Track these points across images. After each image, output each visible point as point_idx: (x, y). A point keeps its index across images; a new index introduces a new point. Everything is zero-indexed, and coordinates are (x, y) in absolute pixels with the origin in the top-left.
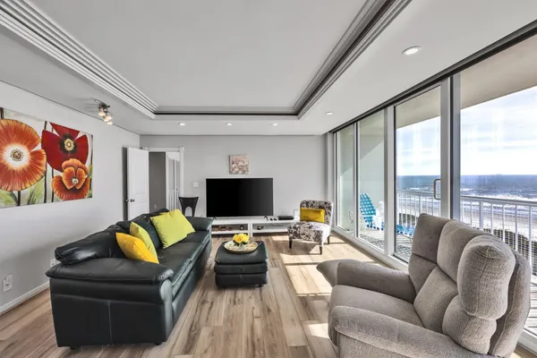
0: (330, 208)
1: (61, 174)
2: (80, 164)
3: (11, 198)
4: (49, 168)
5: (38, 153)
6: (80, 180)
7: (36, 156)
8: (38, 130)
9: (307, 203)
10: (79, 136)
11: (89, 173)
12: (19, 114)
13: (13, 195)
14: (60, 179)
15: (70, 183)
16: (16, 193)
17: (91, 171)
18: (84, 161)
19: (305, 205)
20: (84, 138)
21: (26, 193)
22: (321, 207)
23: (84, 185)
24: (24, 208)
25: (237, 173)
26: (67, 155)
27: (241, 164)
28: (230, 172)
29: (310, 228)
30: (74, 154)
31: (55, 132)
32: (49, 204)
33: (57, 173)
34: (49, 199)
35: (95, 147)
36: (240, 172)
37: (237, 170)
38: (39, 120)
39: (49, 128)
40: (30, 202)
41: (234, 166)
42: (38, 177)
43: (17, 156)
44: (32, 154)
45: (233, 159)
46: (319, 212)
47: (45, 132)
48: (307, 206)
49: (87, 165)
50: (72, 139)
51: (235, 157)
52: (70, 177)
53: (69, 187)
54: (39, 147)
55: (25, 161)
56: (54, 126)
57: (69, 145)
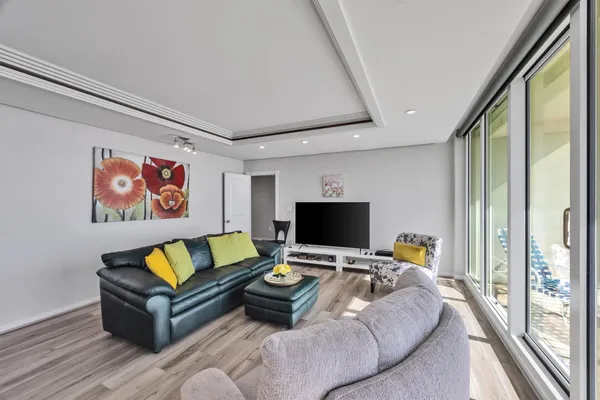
0: (433, 246)
1: (159, 197)
2: (176, 188)
3: (117, 215)
4: (149, 193)
5: (139, 181)
6: (177, 202)
7: (137, 184)
8: (139, 163)
9: (406, 236)
10: (176, 166)
11: (186, 196)
12: (124, 152)
13: (119, 213)
14: (158, 201)
15: (168, 204)
16: (121, 211)
17: (188, 194)
18: (180, 186)
19: (402, 239)
20: (181, 167)
21: (129, 212)
22: (422, 244)
23: (181, 207)
24: (127, 223)
25: (331, 196)
26: (164, 182)
27: (335, 185)
28: (324, 195)
29: (394, 270)
30: (172, 180)
31: (153, 164)
32: (148, 220)
33: (155, 196)
34: (148, 217)
35: (191, 175)
36: (334, 195)
37: (330, 192)
38: (141, 156)
39: (149, 162)
40: (133, 218)
41: (327, 188)
42: (139, 200)
43: (122, 184)
44: (134, 182)
45: (327, 180)
46: (418, 250)
47: (145, 165)
48: (405, 241)
49: (184, 189)
50: (169, 169)
51: (328, 179)
52: (167, 200)
53: (166, 208)
54: (140, 177)
55: (129, 187)
56: (153, 159)
57: (166, 174)
